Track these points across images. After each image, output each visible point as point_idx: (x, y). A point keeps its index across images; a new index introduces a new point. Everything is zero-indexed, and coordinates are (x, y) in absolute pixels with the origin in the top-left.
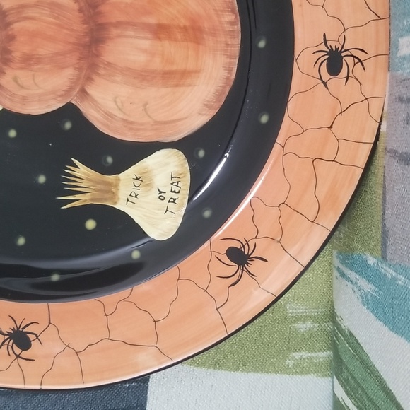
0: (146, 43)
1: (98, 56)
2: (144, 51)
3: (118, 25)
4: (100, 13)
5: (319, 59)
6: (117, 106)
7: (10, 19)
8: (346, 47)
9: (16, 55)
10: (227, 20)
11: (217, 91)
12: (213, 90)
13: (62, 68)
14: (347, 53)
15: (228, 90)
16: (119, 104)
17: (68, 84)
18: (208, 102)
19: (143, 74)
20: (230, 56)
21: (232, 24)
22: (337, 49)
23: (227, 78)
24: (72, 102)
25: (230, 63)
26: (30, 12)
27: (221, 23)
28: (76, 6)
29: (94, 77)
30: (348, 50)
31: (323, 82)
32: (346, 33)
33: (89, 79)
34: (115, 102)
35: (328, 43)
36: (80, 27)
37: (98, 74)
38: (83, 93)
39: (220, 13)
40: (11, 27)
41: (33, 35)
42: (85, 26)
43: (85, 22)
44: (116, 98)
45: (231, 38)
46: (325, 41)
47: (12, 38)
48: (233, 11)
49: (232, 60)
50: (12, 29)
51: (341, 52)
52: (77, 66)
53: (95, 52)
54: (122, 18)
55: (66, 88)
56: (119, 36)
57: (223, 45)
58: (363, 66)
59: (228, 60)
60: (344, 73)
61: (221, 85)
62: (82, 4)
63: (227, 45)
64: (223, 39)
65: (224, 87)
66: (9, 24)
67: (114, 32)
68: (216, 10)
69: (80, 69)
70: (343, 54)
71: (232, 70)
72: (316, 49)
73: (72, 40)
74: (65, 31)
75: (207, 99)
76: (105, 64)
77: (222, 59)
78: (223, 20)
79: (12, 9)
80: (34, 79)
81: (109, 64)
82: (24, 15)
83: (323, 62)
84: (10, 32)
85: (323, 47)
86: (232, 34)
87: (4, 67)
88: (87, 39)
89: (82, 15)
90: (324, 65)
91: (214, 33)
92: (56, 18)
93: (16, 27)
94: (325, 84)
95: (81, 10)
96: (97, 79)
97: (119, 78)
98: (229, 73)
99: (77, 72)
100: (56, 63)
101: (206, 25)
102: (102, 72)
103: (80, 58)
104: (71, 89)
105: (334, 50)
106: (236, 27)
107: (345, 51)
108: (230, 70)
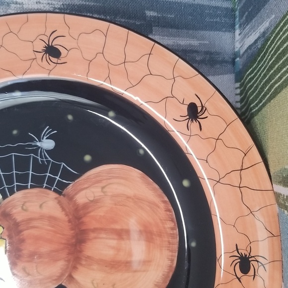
0: (113, 242)
1: (81, 251)
2: (113, 248)
3: (95, 230)
4: (83, 223)
5: (234, 261)
6: (94, 286)
7: (21, 228)
8: (252, 254)
9: (25, 252)
10: (169, 226)
11: (163, 275)
12: (161, 275)
13: (56, 260)
14: (253, 259)
15: (171, 274)
16: (96, 285)
17: (60, 271)
18: (158, 282)
19: (112, 263)
20: (172, 251)
21: (172, 229)
22: (246, 256)
23: (171, 266)
24: (63, 284)
25: (172, 256)
26: (35, 223)
27: (164, 228)
28: (66, 219)
29: (78, 266)
30: (253, 257)
31: (237, 278)
32: (251, 245)
33: (75, 268)
34: (93, 283)
35: (240, 251)
36: (69, 233)
37: (81, 264)
38: (71, 278)
39: (164, 221)
40: (22, 233)
41: (37, 239)
42: (72, 232)
43: (72, 229)
44: (93, 280)
45: (172, 238)
46: (237, 250)
47: (22, 241)
48: (172, 220)
49: (173, 254)
50: (23, 235)
51: (249, 258)
52: (66, 259)
53: (78, 249)
54: (97, 226)
55: (58, 275)
56: (95, 238)
57: (167, 243)
58: (264, 268)
59: (171, 254)
60: (251, 272)
61: (166, 271)
62: (71, 217)
63: (169, 243)
64: (167, 239)
65: (168, 272)
66: (21, 231)
67: (92, 235)
68: (161, 220)
69: (68, 261)
70: (250, 259)
71: (173, 261)
72: (232, 254)
73: (64, 241)
74: (59, 235)
75: (157, 281)
76: (86, 257)
77: (166, 253)
78: (166, 226)
79: (23, 221)
80: (37, 269)
81: (88, 257)
82: (31, 225)
83: (236, 264)
84: (21, 237)
85: (236, 253)
86: (172, 236)
87: (17, 261)
88: (74, 241)
89: (70, 224)
90: (238, 266)
91: (160, 235)
92: (53, 227)
93: (26, 233)
94: (239, 279)
95: (70, 221)
96: (80, 268)
97: (95, 267)
98: (171, 263)
99: (67, 263)
100: (52, 257)
101: (155, 229)
102: (84, 262)
103: (69, 254)
104: (62, 275)
105: (244, 256)
106: (175, 231)
107: (252, 257)
108: (172, 261)
